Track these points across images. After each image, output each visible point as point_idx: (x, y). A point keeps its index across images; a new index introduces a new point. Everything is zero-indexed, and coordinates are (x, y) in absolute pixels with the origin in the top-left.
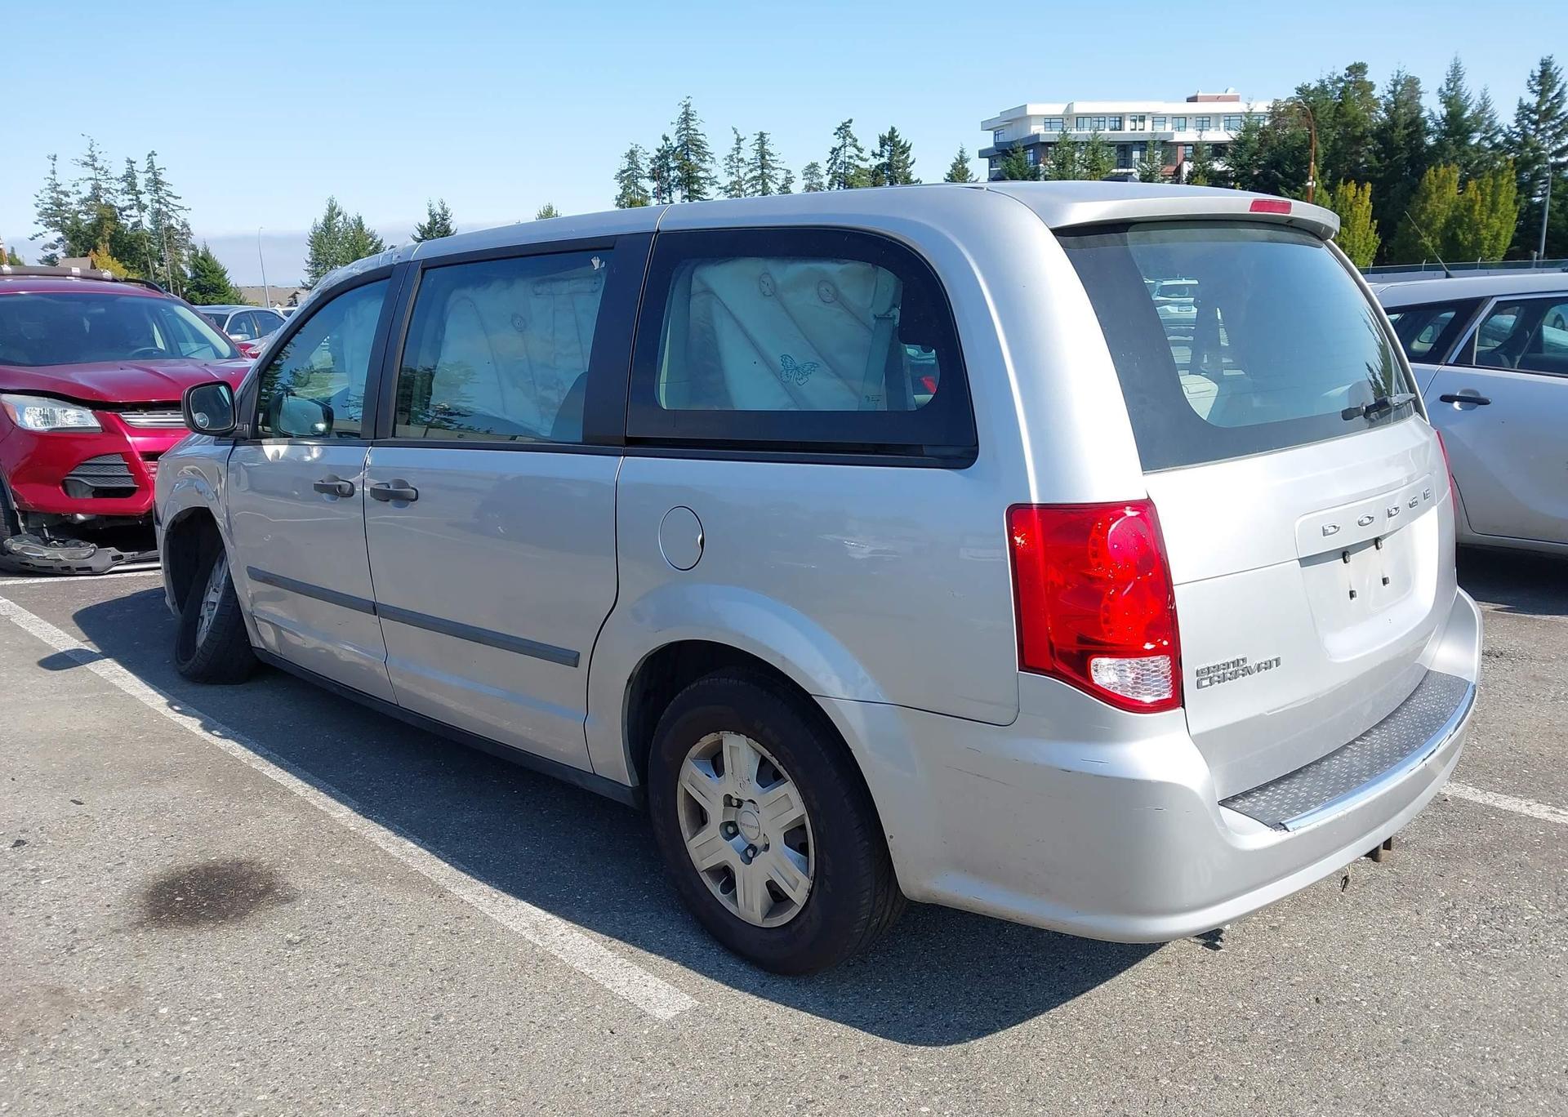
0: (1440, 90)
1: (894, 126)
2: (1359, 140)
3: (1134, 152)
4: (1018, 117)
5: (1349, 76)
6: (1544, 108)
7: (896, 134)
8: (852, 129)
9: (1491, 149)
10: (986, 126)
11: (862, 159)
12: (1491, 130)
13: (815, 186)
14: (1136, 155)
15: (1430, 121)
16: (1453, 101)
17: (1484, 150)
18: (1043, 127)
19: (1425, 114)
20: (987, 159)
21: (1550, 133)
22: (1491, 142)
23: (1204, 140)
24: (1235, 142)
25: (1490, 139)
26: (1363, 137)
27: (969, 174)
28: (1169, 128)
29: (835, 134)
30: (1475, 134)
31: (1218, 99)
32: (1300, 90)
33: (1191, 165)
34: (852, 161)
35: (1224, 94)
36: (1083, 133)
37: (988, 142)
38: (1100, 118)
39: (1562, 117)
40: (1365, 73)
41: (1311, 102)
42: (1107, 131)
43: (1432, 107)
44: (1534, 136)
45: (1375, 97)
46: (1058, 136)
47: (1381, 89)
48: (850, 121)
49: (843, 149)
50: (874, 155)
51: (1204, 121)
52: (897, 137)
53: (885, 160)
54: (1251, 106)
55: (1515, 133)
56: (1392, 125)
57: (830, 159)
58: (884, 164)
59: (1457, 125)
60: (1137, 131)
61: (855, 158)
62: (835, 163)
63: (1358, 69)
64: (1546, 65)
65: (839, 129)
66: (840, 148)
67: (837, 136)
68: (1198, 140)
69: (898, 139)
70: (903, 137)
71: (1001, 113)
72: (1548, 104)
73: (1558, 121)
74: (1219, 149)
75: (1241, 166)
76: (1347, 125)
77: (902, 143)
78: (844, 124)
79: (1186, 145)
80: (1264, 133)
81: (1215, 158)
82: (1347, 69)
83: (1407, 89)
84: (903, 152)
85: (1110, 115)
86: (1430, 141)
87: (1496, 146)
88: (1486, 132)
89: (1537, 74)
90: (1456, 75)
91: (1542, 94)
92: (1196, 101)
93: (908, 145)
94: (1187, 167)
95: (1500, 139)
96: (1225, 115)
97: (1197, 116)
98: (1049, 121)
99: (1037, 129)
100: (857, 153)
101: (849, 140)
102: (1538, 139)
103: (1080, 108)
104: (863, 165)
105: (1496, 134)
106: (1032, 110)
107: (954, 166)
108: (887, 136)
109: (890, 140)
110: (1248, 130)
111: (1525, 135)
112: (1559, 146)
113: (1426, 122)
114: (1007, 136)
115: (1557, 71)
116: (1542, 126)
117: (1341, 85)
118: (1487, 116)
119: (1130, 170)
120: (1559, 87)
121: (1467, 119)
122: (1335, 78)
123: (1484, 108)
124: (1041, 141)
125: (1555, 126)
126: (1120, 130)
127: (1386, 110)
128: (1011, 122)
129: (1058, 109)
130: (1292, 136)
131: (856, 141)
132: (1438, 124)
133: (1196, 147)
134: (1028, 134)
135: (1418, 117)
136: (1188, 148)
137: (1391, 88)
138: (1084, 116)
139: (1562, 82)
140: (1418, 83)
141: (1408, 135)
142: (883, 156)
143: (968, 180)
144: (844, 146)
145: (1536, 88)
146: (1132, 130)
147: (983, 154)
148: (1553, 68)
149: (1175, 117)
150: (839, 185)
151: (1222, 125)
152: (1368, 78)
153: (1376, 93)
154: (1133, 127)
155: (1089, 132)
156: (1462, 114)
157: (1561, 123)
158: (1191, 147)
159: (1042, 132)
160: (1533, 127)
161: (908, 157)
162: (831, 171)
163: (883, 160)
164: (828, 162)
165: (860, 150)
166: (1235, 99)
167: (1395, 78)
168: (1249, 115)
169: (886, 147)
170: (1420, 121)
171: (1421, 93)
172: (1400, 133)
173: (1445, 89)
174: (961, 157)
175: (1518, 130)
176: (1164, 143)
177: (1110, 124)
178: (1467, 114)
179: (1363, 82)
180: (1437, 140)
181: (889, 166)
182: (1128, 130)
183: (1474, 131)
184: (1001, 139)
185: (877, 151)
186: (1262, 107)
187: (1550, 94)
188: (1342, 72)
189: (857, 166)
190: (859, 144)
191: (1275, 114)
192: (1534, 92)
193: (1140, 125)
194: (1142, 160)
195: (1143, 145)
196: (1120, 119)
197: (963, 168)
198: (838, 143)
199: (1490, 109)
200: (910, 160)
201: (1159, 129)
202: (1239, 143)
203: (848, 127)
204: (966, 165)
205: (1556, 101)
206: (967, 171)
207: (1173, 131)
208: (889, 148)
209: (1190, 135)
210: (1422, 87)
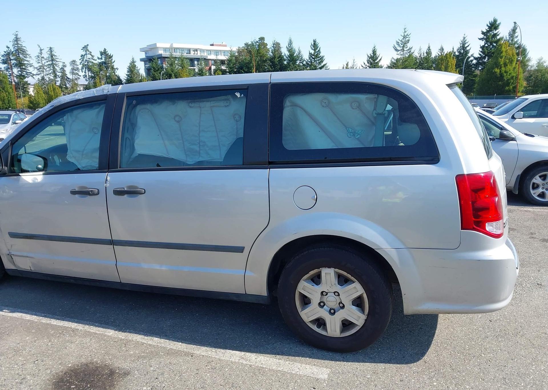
0: (287, 47)
1: (105, 48)
2: (265, 61)
3: (195, 62)
4: (154, 47)
5: (260, 41)
6: (315, 54)
7: (106, 51)
8: (89, 48)
9: (302, 66)
10: (142, 50)
11: (94, 60)
12: (302, 61)
13: (75, 69)
14: (196, 62)
15: (284, 57)
16: (290, 50)
17: (301, 66)
18: (163, 51)
19: (283, 54)
20: (143, 62)
21: (318, 62)
22: (302, 64)
23: (218, 59)
24: (228, 60)
25: (302, 63)
26: (266, 61)
27: (136, 67)
28: (205, 54)
29: (82, 49)
30: (297, 61)
31: (220, 45)
32: (246, 44)
33: (215, 67)
34: (90, 60)
35: (222, 44)
36: (177, 54)
37: (143, 56)
38: (182, 49)
39: (320, 57)
40: (264, 40)
41: (249, 49)
42: (185, 54)
43: (285, 52)
44: (314, 62)
45: (268, 48)
46: (169, 55)
47: (270, 46)
48: (88, 45)
49: (86, 55)
50: (98, 58)
51: (217, 52)
52: (107, 52)
53: (103, 60)
54: (232, 48)
55: (309, 61)
56: (274, 57)
57: (81, 59)
58: (103, 62)
59: (292, 58)
60: (195, 55)
61: (91, 59)
62: (83, 60)
63: (262, 39)
64: (315, 41)
65: (84, 48)
66: (85, 55)
67: (83, 50)
68: (216, 59)
69: (107, 53)
70: (109, 52)
71: (147, 46)
72: (316, 53)
73: (319, 58)
74: (223, 62)
75: (231, 68)
76: (261, 56)
77: (109, 55)
78: (85, 46)
79: (212, 60)
80: (236, 58)
81: (222, 65)
82: (259, 39)
83: (277, 46)
84: (110, 58)
85: (186, 49)
86: (285, 63)
87: (304, 65)
88: (300, 61)
89: (313, 44)
90: (290, 43)
91: (315, 50)
92: (213, 46)
93: (111, 55)
94: (213, 67)
95: (305, 63)
96: (223, 51)
97: (214, 50)
98: (165, 49)
99: (161, 52)
100: (92, 57)
101: (88, 52)
102: (315, 63)
103: (175, 45)
104: (94, 62)
105: (303, 61)
106: (158, 45)
107: (131, 64)
108: (103, 51)
109: (104, 53)
110: (232, 56)
111: (311, 62)
112: (320, 66)
113: (283, 57)
114: (150, 54)
115: (317, 44)
116: (316, 60)
117: (258, 44)
118: (300, 56)
119: (194, 68)
120: (319, 48)
121: (295, 57)
122: (256, 41)
123: (299, 53)
124: (163, 56)
125: (319, 60)
126: (189, 54)
127: (272, 52)
128: (151, 49)
129: (168, 46)
130: (245, 59)
131: (91, 53)
132: (287, 58)
133: (215, 61)
134: (158, 54)
135: (281, 55)
136: (212, 61)
137: (273, 45)
138: (177, 49)
139: (319, 47)
140: (280, 44)
141: (279, 61)
142: (102, 59)
143: (136, 69)
144: (86, 54)
145: (313, 48)
146: (193, 54)
147: (142, 60)
148: (316, 42)
149: (207, 50)
150: (86, 69)
151: (222, 54)
152: (265, 42)
153: (268, 47)
154: (194, 53)
155: (179, 54)
156: (294, 55)
157: (320, 59)
158: (213, 61)
159: (163, 53)
160: (313, 60)
161: (112, 59)
162: (82, 64)
163: (102, 60)
164: (80, 60)
165: (93, 56)
166: (226, 46)
167: (273, 42)
168: (231, 51)
169: (103, 56)
170: (282, 56)
171: (281, 47)
172: (277, 60)
173: (288, 46)
174: (133, 61)
175: (309, 60)
176: (205, 59)
177: (186, 51)
178: (295, 55)
179: (264, 43)
180: (287, 62)
181: (105, 63)
182: (192, 55)
183: (297, 60)
184: (148, 55)
185: (100, 57)
186: (235, 49)
187: (317, 50)
188: (258, 40)
189: (92, 62)
190: (92, 54)
191: (239, 52)
192: (312, 49)
193: (196, 52)
194: (198, 64)
195: (198, 59)
196: (189, 51)
197: (134, 64)
198: (84, 53)
199: (301, 54)
200: (113, 61)
201: (202, 54)
202: (229, 61)
203: (87, 47)
204: (135, 64)
205: (318, 52)
206: (135, 66)
207: (207, 55)
208: (104, 56)
209: (212, 57)
210: (281, 46)
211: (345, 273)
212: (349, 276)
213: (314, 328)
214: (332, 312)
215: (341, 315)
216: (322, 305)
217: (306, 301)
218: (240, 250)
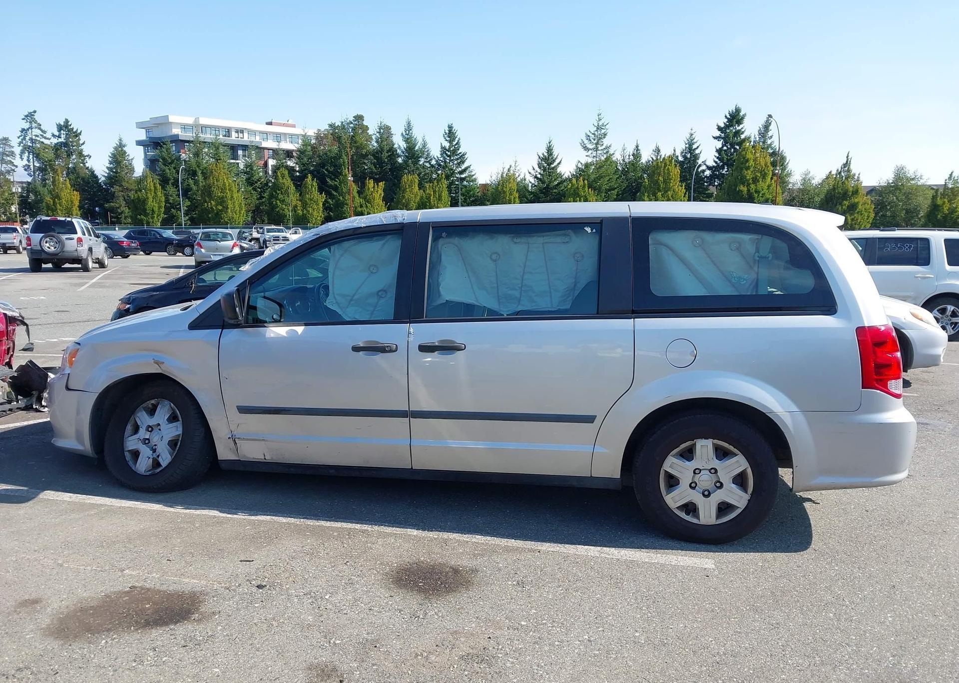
0: (402, 134)
1: (67, 118)
2: (365, 156)
3: (239, 151)
4: (163, 122)
5: (355, 121)
6: (452, 149)
7: (69, 123)
8: (36, 117)
9: (429, 167)
10: (140, 125)
11: (45, 138)
12: (429, 159)
13: (7, 153)
14: (240, 152)
15: (398, 150)
16: (408, 139)
17: (426, 168)
18: (180, 130)
19: (396, 146)
20: (142, 147)
21: (456, 162)
22: (430, 164)
23: (281, 147)
24: (299, 150)
25: (429, 162)
26: (366, 155)
27: (127, 154)
28: (258, 139)
29: (23, 119)
30: (420, 159)
31: (284, 125)
32: (330, 126)
33: (275, 161)
34: (38, 139)
35: (287, 123)
36: (208, 137)
37: (142, 135)
38: (216, 128)
39: (460, 155)
40: (363, 120)
41: (336, 133)
42: (221, 137)
43: (399, 143)
44: (449, 163)
45: (370, 134)
46: (193, 137)
47: (373, 130)
48: (35, 112)
49: (30, 130)
50: (54, 136)
51: (278, 137)
52: (70, 125)
53: (62, 140)
54: (306, 131)
55: (440, 160)
56: (381, 150)
57: (20, 136)
58: (61, 143)
59: (412, 154)
60: (240, 139)
61: (40, 137)
62: (24, 139)
63: (359, 118)
64: (450, 127)
65: (26, 116)
66: (28, 129)
67: (25, 121)
68: (277, 147)
69: (71, 127)
70: (75, 126)
71: (150, 118)
72: (453, 147)
73: (459, 156)
74: (289, 154)
75: (304, 165)
76: (357, 148)
77: (74, 130)
78: (30, 113)
79: (269, 149)
80: (314, 148)
81: (288, 159)
82: (354, 117)
83: (385, 132)
84: (76, 136)
85: (223, 128)
86: (400, 160)
87: (432, 166)
88: (426, 158)
89: (447, 132)
90: (409, 128)
91: (450, 142)
92: (272, 125)
93: (79, 132)
94: (271, 162)
95: (433, 162)
96: (289, 134)
97: (273, 133)
98: (184, 127)
99: (176, 131)
100: (42, 133)
101: (34, 125)
102: (451, 164)
103: (203, 121)
104: (46, 142)
105: (431, 160)
106: (172, 119)
107: (116, 149)
108: (62, 124)
109: (65, 127)
110: (305, 144)
111: (445, 162)
112: (460, 169)
113: (396, 151)
114: (157, 134)
115: (455, 131)
116: (452, 158)
117: (352, 125)
118: (426, 150)
119: (237, 161)
120: (457, 139)
121: (417, 150)
122: (348, 121)
123: (424, 145)
124: (180, 138)
125: (458, 159)
126: (229, 137)
127: (377, 142)
128: (158, 125)
129: (190, 121)
130: (330, 151)
131: (40, 125)
132: (403, 152)
133: (275, 152)
134: (170, 134)
135: (392, 147)
136: (270, 151)
137: (378, 130)
138: (206, 127)
139: (458, 137)
140: (390, 129)
141: (389, 156)
142: (61, 138)
143: (126, 158)
144: (31, 128)
145: (448, 139)
146: (236, 138)
147: (139, 143)
148: (453, 130)
149: (262, 133)
150: (29, 154)
151: (288, 140)
152: (365, 123)
153: (370, 132)
154: (237, 136)
155: (209, 136)
156: (414, 148)
157: (460, 158)
158: (272, 151)
159: (180, 133)
160: (448, 158)
161: (79, 140)
162: (22, 145)
163: (60, 140)
164: (19, 138)
165: (44, 132)
166: (294, 126)
167: (379, 125)
168: (304, 136)
169: (62, 131)
170: (394, 149)
171: (392, 134)
172: (385, 155)
173: (404, 134)
174: (120, 143)
175: (442, 159)
176: (257, 147)
177: (222, 133)
178: (417, 148)
179: (362, 125)
180: (403, 160)
181: (65, 144)
182: (234, 138)
183: (421, 157)
184: (151, 135)
185: (57, 133)
186: (311, 132)
187: (454, 143)
188: (351, 119)
189: (42, 142)
190: (42, 127)
191: (318, 137)
192: (446, 140)
193: (241, 135)
194: (244, 156)
195: (245, 147)
196: (228, 132)
197: (122, 150)
198: (26, 126)
199: (427, 147)
200: (81, 142)
201: (252, 139)
202: (301, 152)
203: (33, 115)
204: (124, 149)
205: (456, 146)
206: (125, 152)
207: (261, 140)
208: (65, 132)
209: (270, 144)
210: (393, 131)
211: (726, 445)
212: (731, 448)
213: (682, 515)
214: (707, 494)
215: (718, 496)
216: (693, 485)
217: (672, 482)
218: (590, 419)
